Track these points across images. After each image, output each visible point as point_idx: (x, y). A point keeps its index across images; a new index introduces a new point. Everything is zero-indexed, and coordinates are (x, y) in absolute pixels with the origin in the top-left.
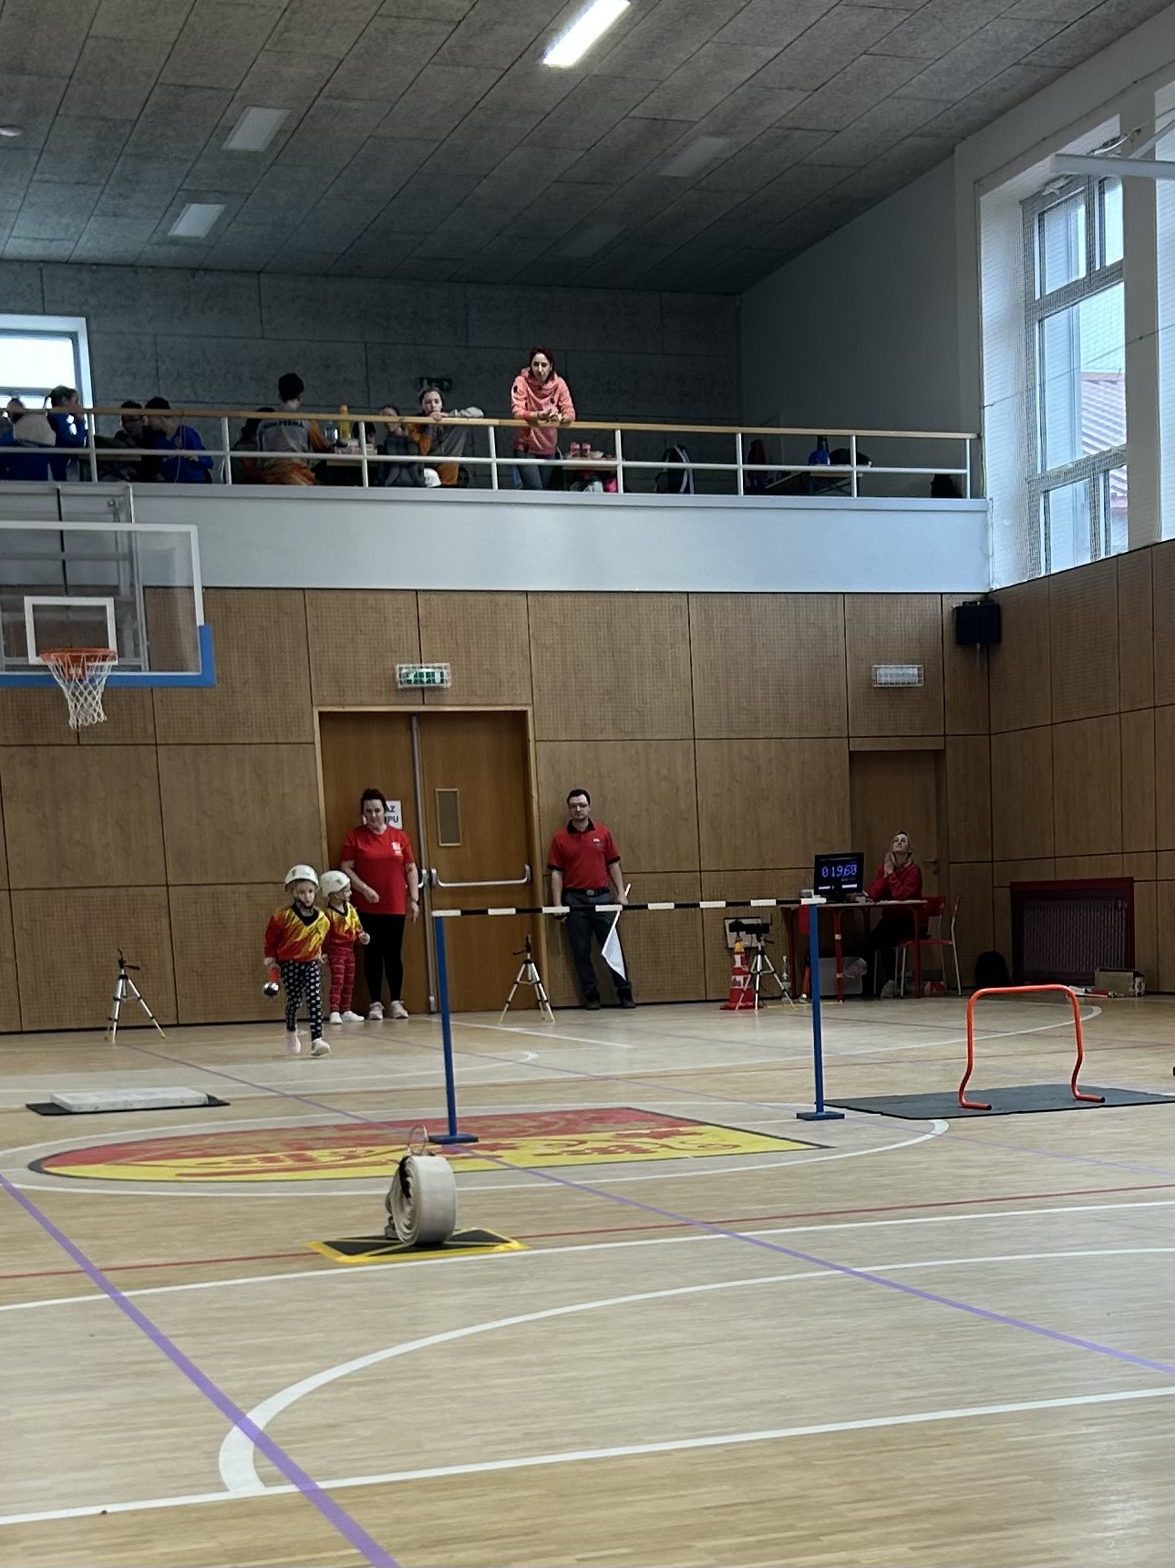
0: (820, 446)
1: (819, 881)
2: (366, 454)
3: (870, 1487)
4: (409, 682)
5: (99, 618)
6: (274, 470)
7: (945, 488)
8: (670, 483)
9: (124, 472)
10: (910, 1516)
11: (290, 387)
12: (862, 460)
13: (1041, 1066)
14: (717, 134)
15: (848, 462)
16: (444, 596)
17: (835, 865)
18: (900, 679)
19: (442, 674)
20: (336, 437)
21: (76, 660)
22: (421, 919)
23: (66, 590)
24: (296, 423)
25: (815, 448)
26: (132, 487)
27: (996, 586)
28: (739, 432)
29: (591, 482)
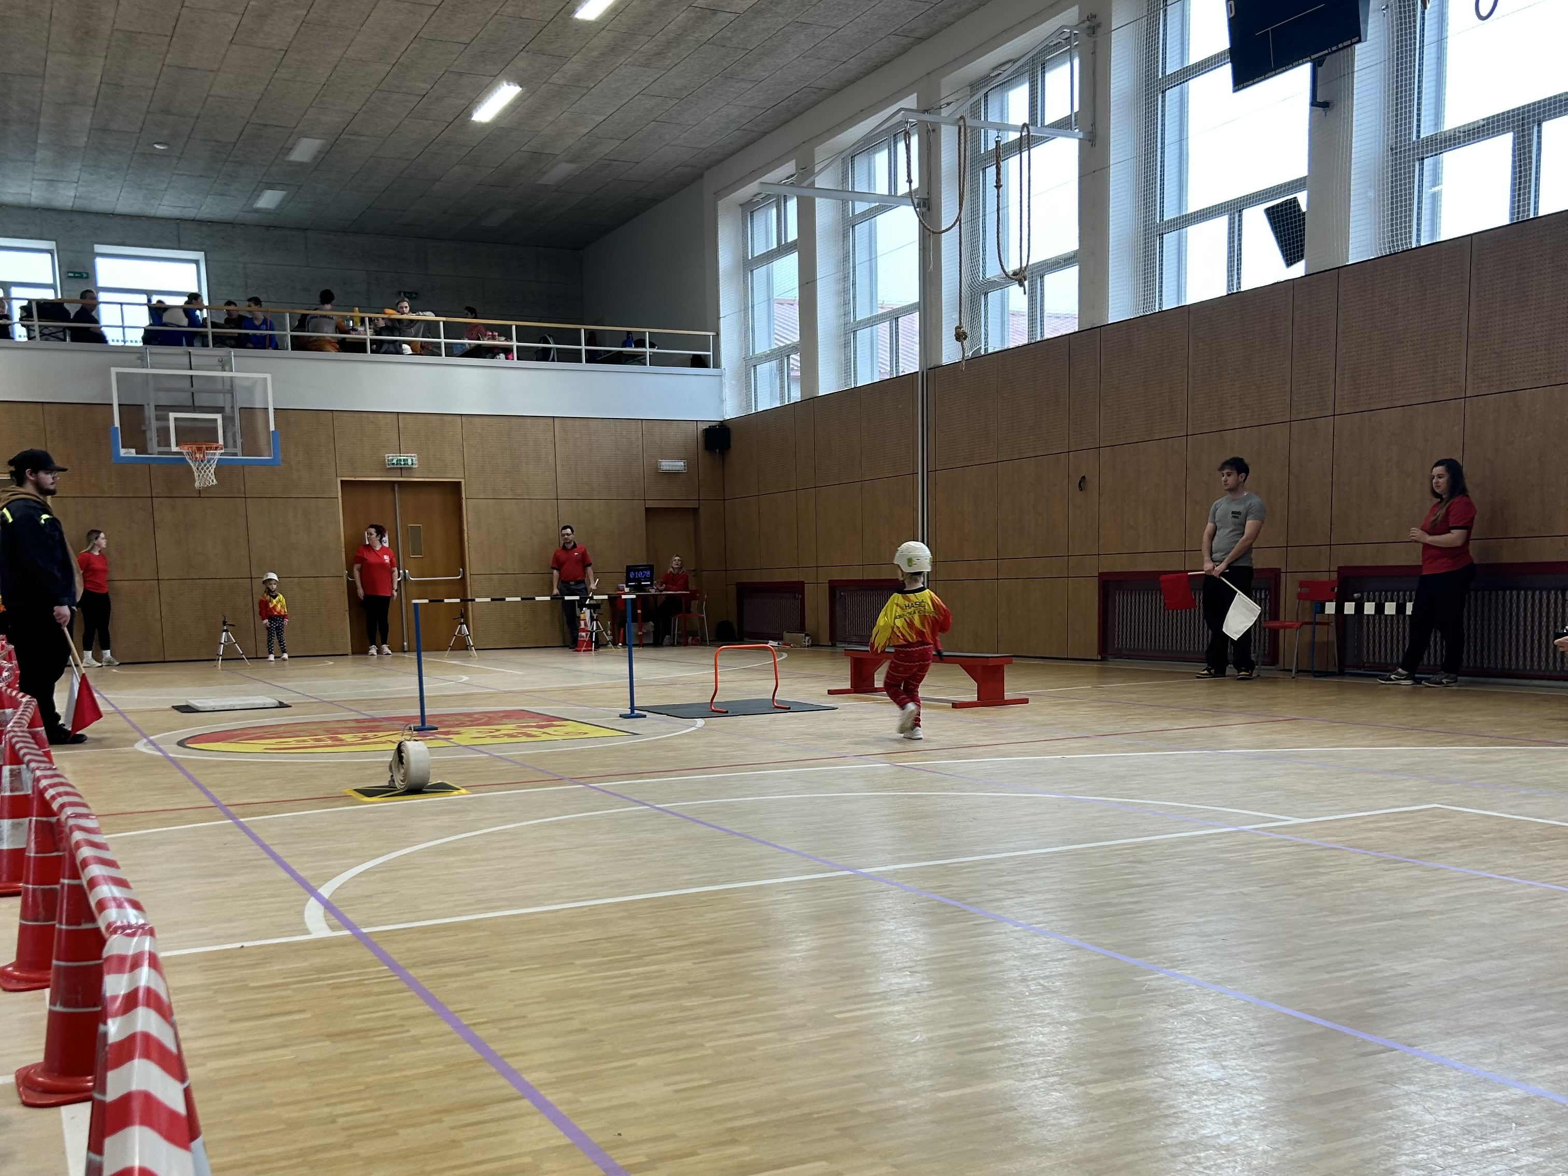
0: (628, 337)
1: (628, 580)
2: (368, 335)
3: (670, 929)
4: (393, 464)
5: (213, 425)
6: (314, 343)
7: (699, 362)
8: (543, 355)
9: (228, 342)
10: (692, 945)
11: (327, 297)
12: (652, 345)
13: (755, 688)
14: (571, 161)
15: (644, 346)
16: (414, 416)
17: (639, 571)
18: (674, 468)
19: (412, 460)
20: (351, 325)
21: (199, 449)
22: (399, 599)
23: (194, 409)
24: (329, 318)
25: (626, 339)
26: (233, 352)
27: (727, 418)
28: (583, 329)
29: (498, 354)
